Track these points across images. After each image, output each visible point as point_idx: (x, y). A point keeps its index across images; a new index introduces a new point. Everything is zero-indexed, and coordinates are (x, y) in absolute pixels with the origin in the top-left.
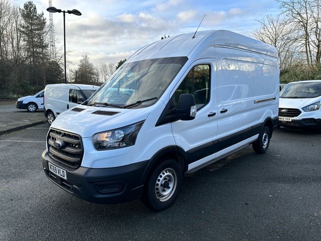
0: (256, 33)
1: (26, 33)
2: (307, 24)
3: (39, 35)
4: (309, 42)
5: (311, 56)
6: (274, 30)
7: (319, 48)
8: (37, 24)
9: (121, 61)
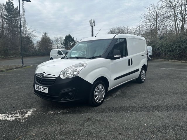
0: (145, 15)
1: (8, 20)
2: (175, 8)
3: (16, 20)
4: (176, 19)
5: (178, 28)
6: (156, 13)
7: (183, 22)
8: (14, 14)
9: (67, 36)
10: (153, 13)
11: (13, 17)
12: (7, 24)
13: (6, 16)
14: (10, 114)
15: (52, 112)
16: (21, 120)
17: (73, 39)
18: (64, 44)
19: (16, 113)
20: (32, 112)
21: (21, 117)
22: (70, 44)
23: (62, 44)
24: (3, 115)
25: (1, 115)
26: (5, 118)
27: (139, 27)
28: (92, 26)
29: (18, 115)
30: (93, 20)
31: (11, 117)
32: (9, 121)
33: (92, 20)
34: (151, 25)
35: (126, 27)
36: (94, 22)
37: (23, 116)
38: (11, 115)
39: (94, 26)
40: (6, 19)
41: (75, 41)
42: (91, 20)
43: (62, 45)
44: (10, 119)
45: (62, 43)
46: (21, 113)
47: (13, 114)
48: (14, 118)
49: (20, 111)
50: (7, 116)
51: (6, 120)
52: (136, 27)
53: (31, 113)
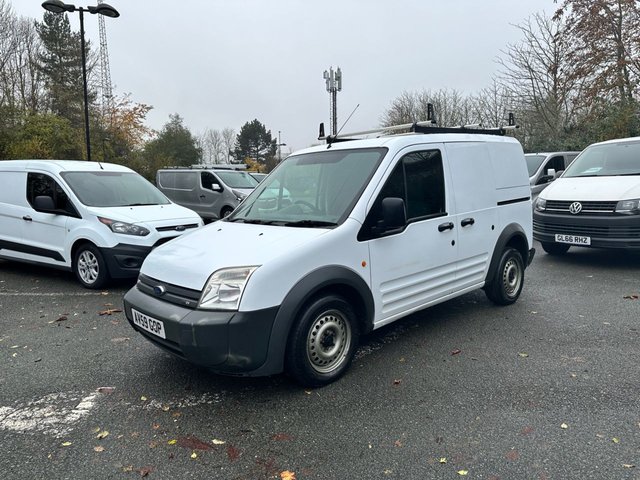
6: (552, 44)
8: (72, 54)
9: (247, 124)
10: (544, 45)
11: (68, 65)
12: (47, 86)
13: (44, 60)
14: (23, 408)
15: (159, 405)
16: (56, 431)
17: (268, 136)
18: (237, 152)
20: (95, 400)
21: (57, 420)
22: (258, 151)
23: (231, 153)
26: (5, 424)
27: (492, 95)
28: (334, 92)
29: (47, 412)
30: (335, 70)
32: (14, 433)
33: (332, 72)
34: (535, 85)
35: (450, 92)
36: (338, 78)
37: (64, 417)
38: (24, 413)
39: (340, 89)
40: (45, 70)
41: (275, 141)
42: (329, 71)
43: (231, 158)
44: (18, 426)
45: (233, 150)
47: (31, 407)
49: (55, 397)
50: (11, 416)
51: (6, 429)
52: (482, 94)
53: (89, 405)
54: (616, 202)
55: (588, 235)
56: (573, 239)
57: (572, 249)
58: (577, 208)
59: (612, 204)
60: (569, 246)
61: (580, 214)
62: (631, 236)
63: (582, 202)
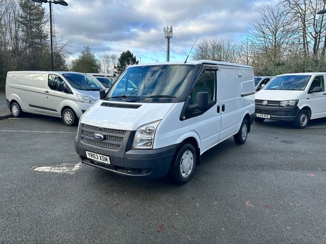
1: (24, 24)
2: (304, 15)
3: (38, 25)
4: (306, 34)
5: (308, 49)
7: (316, 40)
8: (36, 14)
12: (23, 31)
13: (21, 17)
14: (56, 167)
16: (70, 173)
19: (62, 167)
20: (80, 165)
21: (69, 170)
24: (48, 167)
25: (45, 167)
26: (52, 171)
28: (168, 38)
29: (65, 168)
31: (58, 169)
32: (56, 173)
33: (168, 28)
34: (266, 41)
36: (171, 31)
37: (71, 169)
39: (171, 37)
42: (166, 28)
44: (56, 171)
46: (68, 166)
47: (58, 167)
48: (61, 171)
49: (65, 164)
50: (53, 169)
52: (241, 43)
53: (78, 166)
54: (280, 101)
55: (269, 114)
56: (263, 116)
57: (265, 120)
58: (265, 103)
59: (279, 102)
60: (264, 119)
61: (266, 105)
62: (285, 115)
63: (267, 101)
